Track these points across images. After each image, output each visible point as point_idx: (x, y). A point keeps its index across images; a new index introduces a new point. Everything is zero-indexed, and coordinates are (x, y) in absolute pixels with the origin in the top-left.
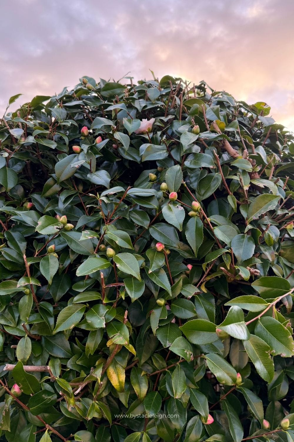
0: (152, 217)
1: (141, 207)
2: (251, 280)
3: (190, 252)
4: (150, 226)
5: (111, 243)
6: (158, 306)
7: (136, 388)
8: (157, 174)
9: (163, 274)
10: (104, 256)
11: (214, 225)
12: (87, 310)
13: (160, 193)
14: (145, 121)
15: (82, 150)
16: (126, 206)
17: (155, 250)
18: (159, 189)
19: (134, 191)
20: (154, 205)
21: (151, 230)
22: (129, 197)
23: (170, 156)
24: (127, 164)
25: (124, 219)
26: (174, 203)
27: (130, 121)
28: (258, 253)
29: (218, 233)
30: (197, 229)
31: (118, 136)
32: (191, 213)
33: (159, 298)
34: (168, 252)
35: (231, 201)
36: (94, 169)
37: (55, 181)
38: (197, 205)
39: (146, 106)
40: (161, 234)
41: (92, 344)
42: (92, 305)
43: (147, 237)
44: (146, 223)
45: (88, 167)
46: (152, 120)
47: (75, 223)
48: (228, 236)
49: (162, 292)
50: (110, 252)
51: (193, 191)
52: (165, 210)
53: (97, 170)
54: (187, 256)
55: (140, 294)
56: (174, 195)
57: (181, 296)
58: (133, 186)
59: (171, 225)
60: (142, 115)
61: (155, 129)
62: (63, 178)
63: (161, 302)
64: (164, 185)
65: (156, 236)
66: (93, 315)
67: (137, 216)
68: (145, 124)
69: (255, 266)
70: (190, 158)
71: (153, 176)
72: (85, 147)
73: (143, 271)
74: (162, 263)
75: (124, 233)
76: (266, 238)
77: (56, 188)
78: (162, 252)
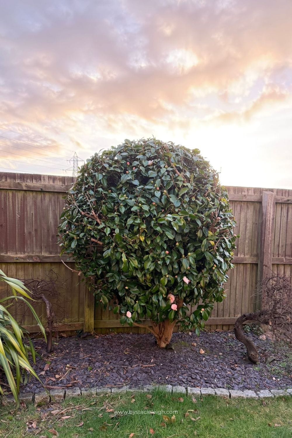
0: (152, 195)
1: (148, 192)
2: (178, 212)
3: (163, 205)
4: (151, 198)
5: (140, 202)
6: (153, 220)
7: (147, 242)
8: (154, 181)
9: (155, 211)
10: (138, 206)
11: (170, 197)
12: (134, 220)
13: (154, 188)
14: (150, 161)
15: (129, 173)
16: (144, 192)
17: (153, 205)
18: (154, 186)
19: (147, 187)
20: (152, 191)
21: (151, 199)
22: (145, 189)
23: (158, 175)
24: (144, 177)
25: (143, 195)
26: (158, 191)
27: (145, 161)
28: (182, 205)
29: (171, 200)
30: (165, 199)
31: (141, 168)
32: (164, 194)
33: (154, 218)
34: (156, 205)
35: (176, 190)
36: (133, 179)
37: (121, 183)
38: (165, 191)
39: (150, 156)
40: (154, 200)
41: (136, 229)
42: (136, 219)
43: (150, 201)
44: (150, 197)
45: (132, 179)
46: (153, 161)
47: (128, 197)
48: (174, 200)
49: (155, 216)
50: (140, 205)
51: (165, 187)
52: (155, 193)
53: (134, 180)
54: (162, 206)
55: (149, 215)
56: (158, 188)
57: (160, 217)
58: (146, 185)
59: (157, 197)
60: (149, 159)
61: (153, 164)
62: (123, 182)
63: (154, 219)
64: (155, 185)
65: (153, 200)
66: (136, 220)
67: (147, 195)
68: (150, 162)
69: (180, 209)
70: (164, 177)
71: (152, 182)
72: (130, 172)
73: (149, 210)
74: (154, 208)
75: (144, 199)
76: (184, 201)
77: (121, 185)
78: (155, 205)
